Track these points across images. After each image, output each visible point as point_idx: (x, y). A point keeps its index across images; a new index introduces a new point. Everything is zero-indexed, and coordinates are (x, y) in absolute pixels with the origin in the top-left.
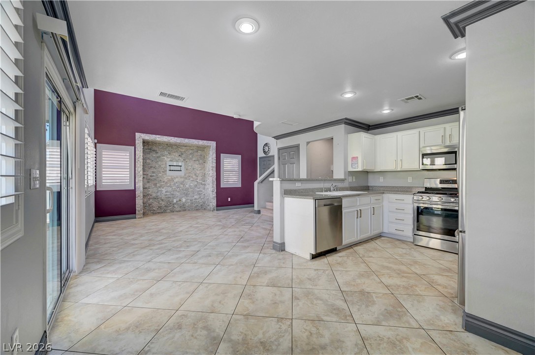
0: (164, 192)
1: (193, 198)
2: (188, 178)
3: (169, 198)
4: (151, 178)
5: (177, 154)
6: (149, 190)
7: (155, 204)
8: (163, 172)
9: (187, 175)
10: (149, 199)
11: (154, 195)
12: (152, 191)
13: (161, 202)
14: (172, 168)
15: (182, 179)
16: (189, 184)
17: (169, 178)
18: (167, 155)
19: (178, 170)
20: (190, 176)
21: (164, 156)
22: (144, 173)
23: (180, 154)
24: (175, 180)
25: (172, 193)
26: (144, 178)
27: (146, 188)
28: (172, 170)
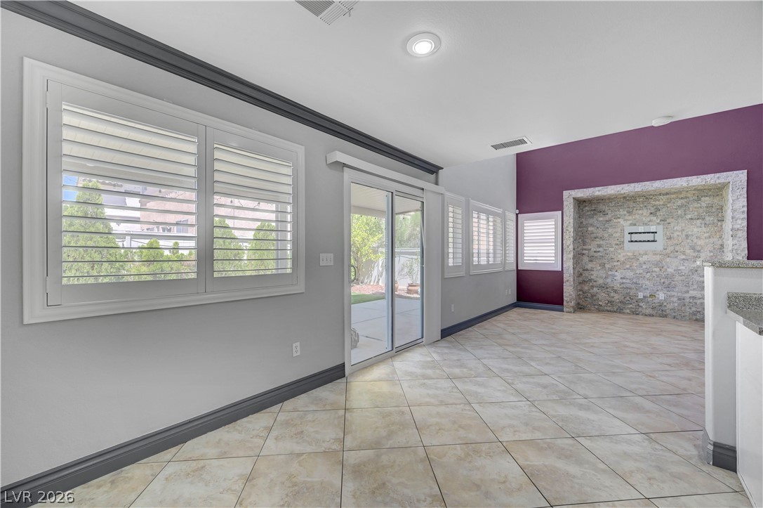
0: (618, 278)
1: (687, 295)
2: (671, 255)
3: (627, 288)
4: (596, 255)
5: (646, 212)
6: (592, 272)
7: (602, 296)
8: (617, 244)
9: (671, 249)
10: (592, 287)
11: (601, 281)
12: (597, 274)
13: (612, 294)
14: (635, 237)
15: (658, 258)
16: (672, 265)
17: (629, 254)
18: (625, 215)
19: (649, 241)
20: (677, 252)
21: (619, 218)
22: (585, 247)
23: (653, 210)
24: (640, 259)
25: (634, 281)
26: (583, 254)
27: (587, 270)
28: (636, 241)
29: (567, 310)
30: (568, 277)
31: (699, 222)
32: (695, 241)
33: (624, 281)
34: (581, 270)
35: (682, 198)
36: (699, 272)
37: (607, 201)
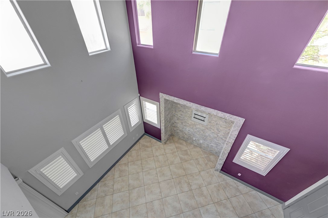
0: (187, 130)
1: (210, 144)
2: (209, 129)
3: (190, 134)
4: (179, 118)
6: (178, 124)
7: (181, 134)
8: (188, 117)
9: (209, 127)
10: (178, 129)
11: (181, 129)
12: (180, 126)
13: (184, 135)
14: (196, 116)
15: (204, 128)
16: (208, 133)
17: (193, 122)
19: (201, 120)
20: (211, 128)
22: (175, 113)
24: (197, 126)
25: (193, 133)
26: (175, 116)
27: (176, 123)
28: (197, 118)
29: (163, 143)
32: (219, 127)
33: (189, 132)
34: (174, 122)
36: (217, 139)
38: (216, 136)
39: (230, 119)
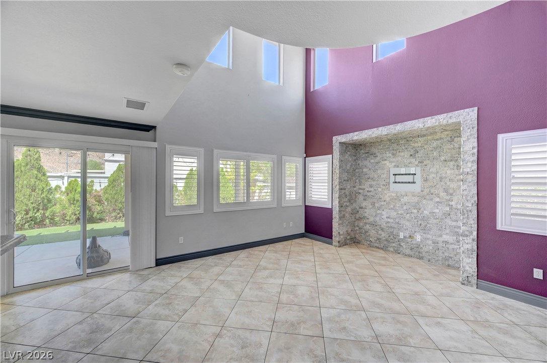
0: (384, 216)
1: (441, 239)
2: (428, 197)
3: (391, 227)
4: (369, 194)
5: (406, 154)
6: (366, 210)
7: (373, 233)
8: (384, 185)
9: (426, 191)
10: (366, 223)
11: (371, 219)
12: (369, 212)
13: (380, 232)
14: (399, 178)
15: (416, 199)
16: (428, 208)
17: (393, 195)
18: (390, 157)
19: (409, 183)
20: (432, 194)
21: (386, 160)
22: (360, 187)
23: (412, 152)
24: (402, 200)
25: (397, 220)
26: (360, 193)
27: (362, 208)
28: (399, 182)
29: (335, 244)
30: (336, 214)
31: (452, 163)
32: (448, 183)
33: (389, 220)
34: (358, 208)
35: (437, 140)
36: (451, 216)
37: (377, 144)
38: (448, 209)
39: (451, 121)
